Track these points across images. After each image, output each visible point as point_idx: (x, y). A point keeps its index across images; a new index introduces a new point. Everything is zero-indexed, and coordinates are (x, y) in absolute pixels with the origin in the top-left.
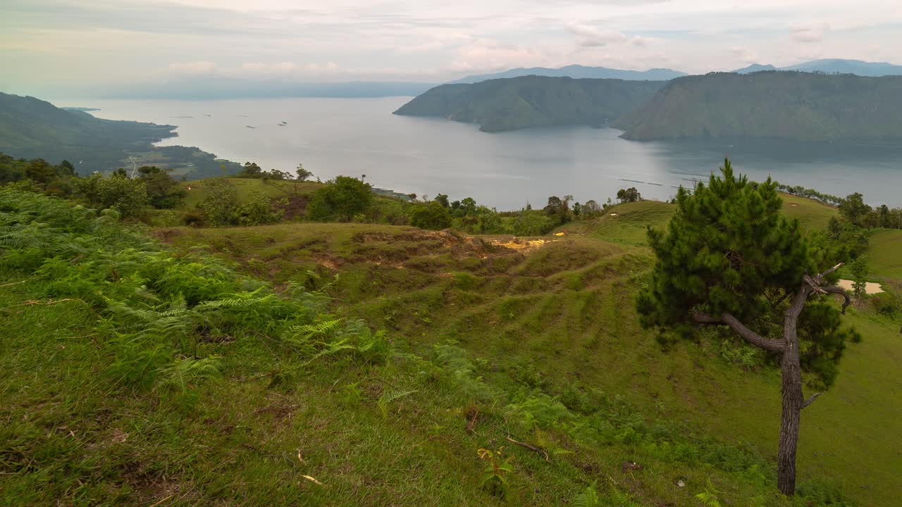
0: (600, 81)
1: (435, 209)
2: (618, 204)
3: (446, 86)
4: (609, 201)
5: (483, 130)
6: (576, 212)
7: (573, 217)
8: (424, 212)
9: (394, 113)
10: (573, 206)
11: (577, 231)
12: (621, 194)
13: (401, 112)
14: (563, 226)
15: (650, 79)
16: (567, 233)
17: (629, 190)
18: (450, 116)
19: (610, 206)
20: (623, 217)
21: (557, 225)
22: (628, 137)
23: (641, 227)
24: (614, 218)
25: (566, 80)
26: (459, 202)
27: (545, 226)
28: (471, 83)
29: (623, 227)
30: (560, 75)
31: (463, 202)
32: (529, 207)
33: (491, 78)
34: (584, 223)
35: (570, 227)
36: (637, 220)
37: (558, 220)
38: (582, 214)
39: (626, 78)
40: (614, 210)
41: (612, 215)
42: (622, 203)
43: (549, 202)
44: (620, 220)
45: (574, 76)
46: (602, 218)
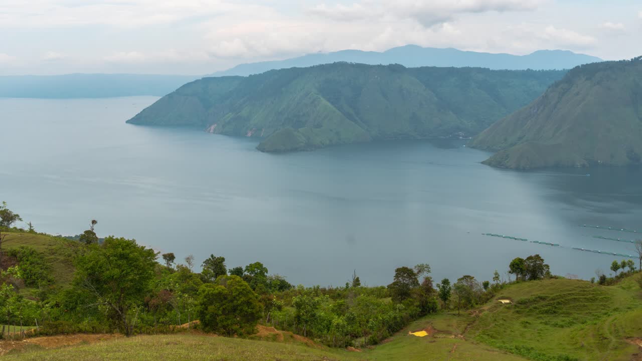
0: (451, 71)
1: (237, 289)
2: (511, 284)
3: (207, 81)
4: (497, 277)
5: (261, 149)
6: (445, 295)
7: (439, 303)
8: (220, 293)
9: (128, 122)
10: (438, 286)
11: (451, 329)
12: (517, 266)
13: (139, 120)
14: (423, 320)
15: (537, 67)
16: (434, 332)
17: (530, 258)
18: (213, 127)
19: (497, 285)
20: (522, 307)
21: (414, 317)
22: (498, 164)
23: (556, 325)
24: (507, 307)
25: (396, 69)
26: (241, 269)
27: (395, 318)
28: (246, 74)
29: (525, 324)
30: (386, 63)
31: (247, 269)
32: (357, 282)
33: (278, 68)
34: (459, 315)
35: (439, 321)
36: (547, 312)
37: (415, 309)
38: (454, 297)
39: (494, 67)
40: (505, 293)
41: (503, 301)
42: (517, 282)
43: (397, 276)
44: (518, 312)
45: (410, 63)
46: (486, 307)
